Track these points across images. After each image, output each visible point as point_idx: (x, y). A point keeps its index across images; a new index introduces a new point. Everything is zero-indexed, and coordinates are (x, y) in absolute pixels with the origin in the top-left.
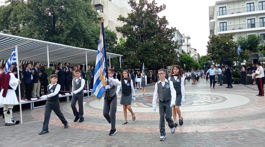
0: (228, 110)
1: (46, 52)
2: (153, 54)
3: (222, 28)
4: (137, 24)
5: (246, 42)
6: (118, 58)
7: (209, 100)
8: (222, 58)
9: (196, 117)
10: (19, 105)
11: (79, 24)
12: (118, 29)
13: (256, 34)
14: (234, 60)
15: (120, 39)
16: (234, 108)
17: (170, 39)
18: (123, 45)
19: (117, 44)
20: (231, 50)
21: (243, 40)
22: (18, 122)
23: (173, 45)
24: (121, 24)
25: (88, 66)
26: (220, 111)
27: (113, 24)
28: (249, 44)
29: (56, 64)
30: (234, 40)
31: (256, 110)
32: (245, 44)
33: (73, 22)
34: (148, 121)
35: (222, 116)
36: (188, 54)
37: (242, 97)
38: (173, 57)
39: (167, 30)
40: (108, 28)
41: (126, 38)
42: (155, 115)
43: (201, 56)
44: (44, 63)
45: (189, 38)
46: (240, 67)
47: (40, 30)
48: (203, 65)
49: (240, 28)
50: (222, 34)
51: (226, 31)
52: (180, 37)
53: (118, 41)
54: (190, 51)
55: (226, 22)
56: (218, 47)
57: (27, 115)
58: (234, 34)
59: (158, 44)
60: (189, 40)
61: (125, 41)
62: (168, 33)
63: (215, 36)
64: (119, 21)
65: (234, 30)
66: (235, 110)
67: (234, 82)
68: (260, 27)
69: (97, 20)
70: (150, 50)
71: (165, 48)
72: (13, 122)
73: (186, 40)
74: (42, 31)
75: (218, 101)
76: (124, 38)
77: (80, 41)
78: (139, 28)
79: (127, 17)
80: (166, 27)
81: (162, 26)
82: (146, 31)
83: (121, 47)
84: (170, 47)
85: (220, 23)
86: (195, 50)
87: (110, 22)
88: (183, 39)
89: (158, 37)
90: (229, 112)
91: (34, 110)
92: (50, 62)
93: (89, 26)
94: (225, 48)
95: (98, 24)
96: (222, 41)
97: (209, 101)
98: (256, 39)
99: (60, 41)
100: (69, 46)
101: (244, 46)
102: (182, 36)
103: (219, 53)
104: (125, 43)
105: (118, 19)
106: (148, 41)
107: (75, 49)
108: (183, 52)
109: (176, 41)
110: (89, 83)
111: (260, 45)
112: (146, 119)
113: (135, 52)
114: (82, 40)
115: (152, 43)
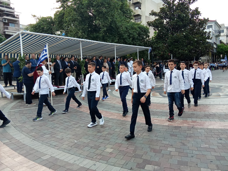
2: (183, 45)
6: (147, 50)
12: (149, 24)
23: (205, 36)
27: (149, 19)
47: (83, 29)
71: (196, 39)
73: (225, 30)
78: (170, 21)
79: (159, 11)
80: (199, 18)
105: (150, 14)
110: (117, 73)
113: (166, 44)
114: (117, 35)
115: (182, 35)
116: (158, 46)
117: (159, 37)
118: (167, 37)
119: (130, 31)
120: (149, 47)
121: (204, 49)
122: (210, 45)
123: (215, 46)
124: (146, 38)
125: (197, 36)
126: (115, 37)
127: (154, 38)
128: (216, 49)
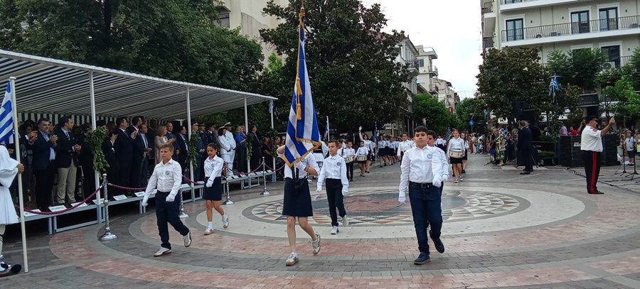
0: (534, 232)
1: (89, 89)
2: (349, 93)
3: (511, 33)
4: (310, 22)
5: (569, 66)
6: (266, 103)
7: (489, 207)
8: (513, 105)
9: (460, 250)
10: (19, 224)
11: (169, 23)
12: (266, 35)
13: (592, 47)
14: (541, 108)
15: (270, 58)
16: (549, 225)
17: (390, 60)
18: (278, 72)
19: (263, 71)
20: (534, 86)
21: (562, 60)
22: (17, 269)
23: (398, 72)
24: (273, 23)
25: (192, 125)
26: (516, 234)
27: (251, 23)
28: (576, 71)
29: (113, 119)
30: (540, 62)
31: (601, 230)
32: (567, 70)
33: (155, 17)
34: (344, 261)
35: (523, 246)
36: (433, 93)
37: (565, 197)
38: (398, 101)
39: (384, 38)
40: (241, 33)
41: (285, 56)
42: (360, 245)
43: (462, 99)
44: (83, 117)
45: (434, 57)
46: (556, 126)
47: (73, 37)
48: (468, 121)
49: (554, 34)
50: (512, 48)
51: (522, 41)
52: (413, 53)
53: (266, 63)
54: (437, 88)
55: (522, 19)
56: (503, 78)
57: (40, 248)
58: (541, 47)
59: (362, 70)
60: (433, 60)
61: (281, 63)
62: (386, 43)
63: (496, 51)
64: (268, 16)
65: (541, 37)
66: (552, 232)
67: (542, 161)
68: (601, 30)
69: (214, 12)
70: (343, 86)
71: (379, 81)
72: (4, 269)
73: (426, 60)
74: (79, 37)
75: (509, 209)
76: (279, 57)
77: (171, 63)
78: (317, 32)
79: (287, 6)
80: (382, 31)
81: (371, 29)
82: (333, 40)
83: (273, 78)
84: (391, 77)
85: (507, 21)
86: (449, 84)
87: (245, 18)
88: (419, 58)
89: (362, 54)
90: (539, 236)
91: (56, 237)
92: (96, 115)
93: (192, 28)
94: (520, 80)
95: (215, 22)
96: (514, 65)
97: (488, 210)
98: (592, 57)
99: (124, 63)
100: (145, 77)
101: (564, 75)
102: (417, 52)
103: (506, 93)
104: (283, 68)
105: (264, 9)
106: (337, 64)
107: (160, 83)
108: (420, 89)
109: (404, 65)
110: (194, 165)
111: (601, 72)
112: (340, 257)
114: (176, 60)
115: (348, 69)
119: (213, 50)
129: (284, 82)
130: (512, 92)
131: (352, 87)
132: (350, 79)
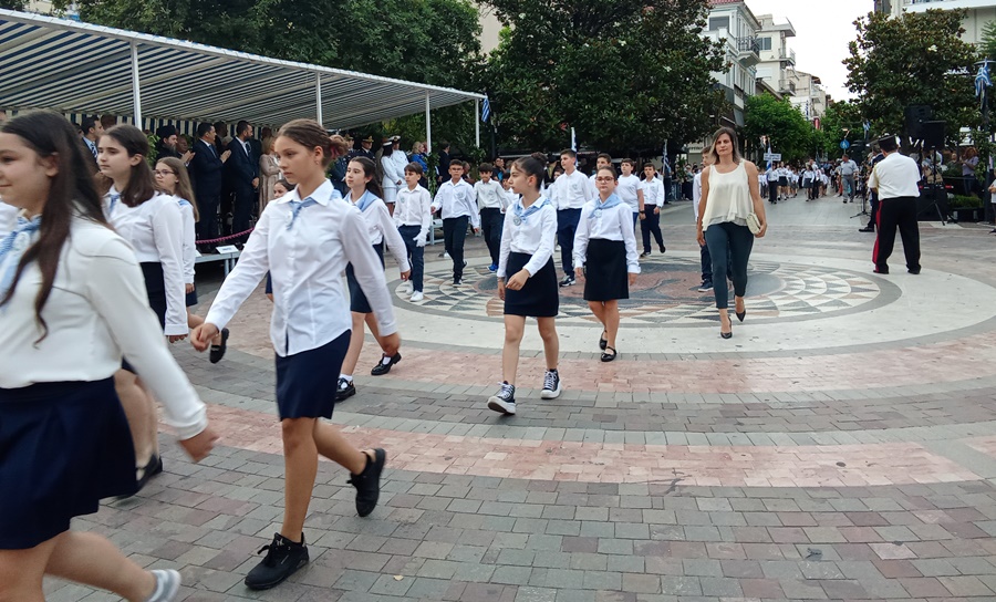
2: (616, 90)
8: (907, 111)
14: (959, 120)
23: (705, 55)
59: (640, 50)
70: (605, 77)
71: (668, 69)
94: (923, 69)
103: (895, 91)
113: (546, 85)
114: (332, 32)
115: (615, 48)
116: (517, 90)
117: (518, 51)
118: (552, 52)
119: (392, 16)
120: (477, 92)
121: (698, 111)
122: (722, 94)
123: (739, 102)
124: (466, 52)
125: (672, 54)
126: (324, 36)
127: (500, 53)
128: (744, 111)
129: (509, 70)
130: (906, 90)
131: (623, 78)
132: (619, 65)
